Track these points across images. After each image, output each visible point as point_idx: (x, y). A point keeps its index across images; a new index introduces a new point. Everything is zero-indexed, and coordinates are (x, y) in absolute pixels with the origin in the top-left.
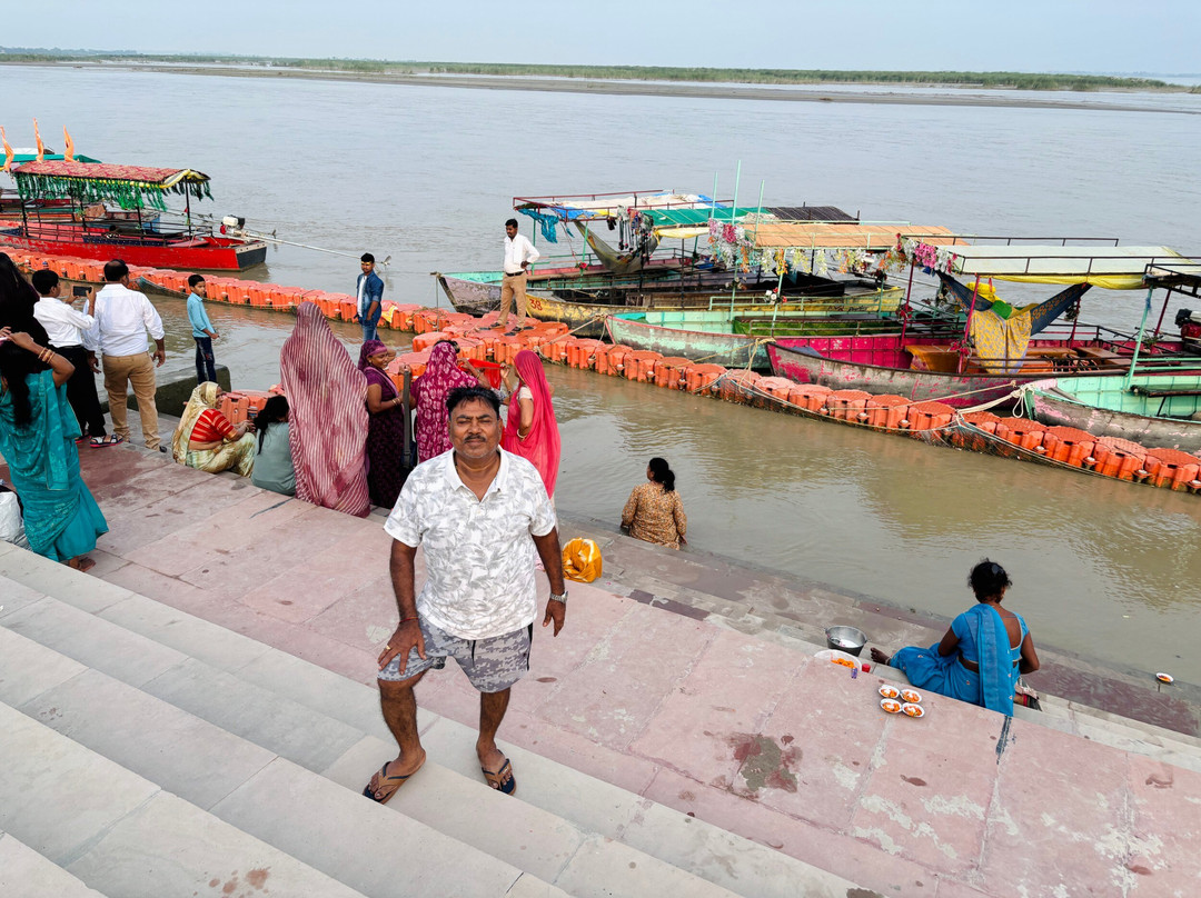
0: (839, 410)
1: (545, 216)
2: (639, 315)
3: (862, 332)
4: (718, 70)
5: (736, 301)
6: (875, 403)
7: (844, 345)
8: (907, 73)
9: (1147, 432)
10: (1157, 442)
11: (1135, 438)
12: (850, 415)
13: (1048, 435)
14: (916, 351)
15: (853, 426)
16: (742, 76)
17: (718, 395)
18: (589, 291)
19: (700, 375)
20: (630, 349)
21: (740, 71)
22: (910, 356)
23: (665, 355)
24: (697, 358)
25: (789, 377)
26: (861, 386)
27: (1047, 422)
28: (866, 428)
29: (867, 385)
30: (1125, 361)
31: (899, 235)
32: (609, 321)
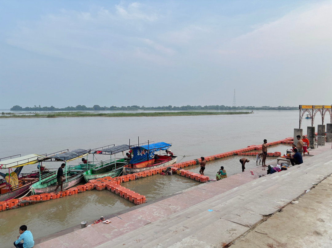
13: (41, 196)
27: (39, 194)
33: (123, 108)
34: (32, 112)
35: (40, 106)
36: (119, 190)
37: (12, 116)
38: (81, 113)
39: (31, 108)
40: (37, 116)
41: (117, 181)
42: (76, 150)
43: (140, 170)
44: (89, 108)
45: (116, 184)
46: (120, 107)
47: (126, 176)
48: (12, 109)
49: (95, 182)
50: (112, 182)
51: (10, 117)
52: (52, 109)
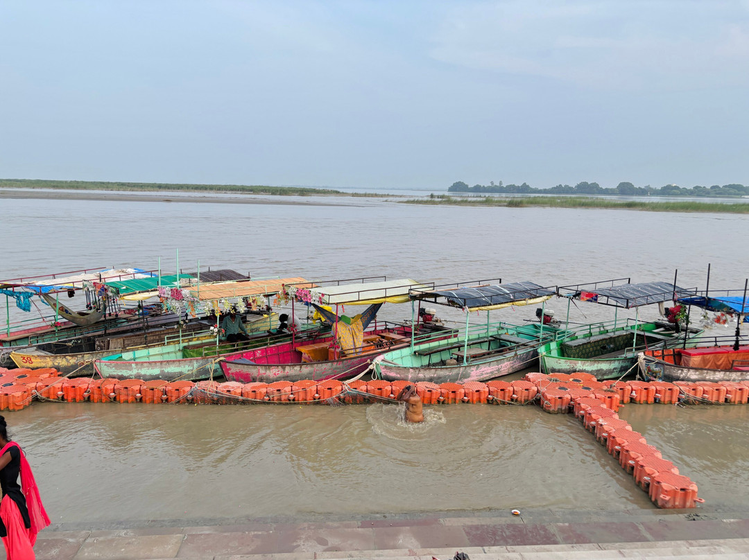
0: (276, 395)
1: (20, 293)
2: (117, 356)
3: (271, 344)
4: (86, 182)
5: (182, 336)
6: (297, 388)
7: (262, 353)
8: (210, 186)
9: (435, 375)
10: (441, 380)
11: (431, 380)
12: (283, 398)
13: (394, 388)
14: (303, 349)
15: (287, 404)
16: (105, 186)
17: (192, 402)
18: (65, 342)
19: (177, 390)
20: (117, 380)
21: (103, 183)
22: (300, 353)
23: (146, 380)
24: (170, 378)
25: (237, 380)
26: (283, 378)
27: (390, 380)
28: (295, 403)
29: (287, 377)
30: (408, 339)
31: (283, 285)
32: (97, 363)
33: (699, 191)
34: (482, 194)
35: (501, 183)
36: (606, 428)
37: (444, 201)
38: (583, 200)
39: (484, 186)
40: (488, 202)
41: (610, 394)
42: (517, 284)
43: (702, 374)
44: (606, 189)
45: (604, 406)
46: (690, 187)
47: (645, 385)
48: (450, 190)
49: (544, 383)
50: (592, 396)
51: (440, 203)
52: (525, 189)
